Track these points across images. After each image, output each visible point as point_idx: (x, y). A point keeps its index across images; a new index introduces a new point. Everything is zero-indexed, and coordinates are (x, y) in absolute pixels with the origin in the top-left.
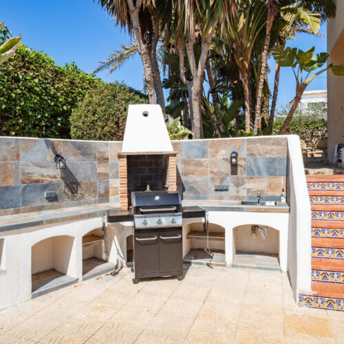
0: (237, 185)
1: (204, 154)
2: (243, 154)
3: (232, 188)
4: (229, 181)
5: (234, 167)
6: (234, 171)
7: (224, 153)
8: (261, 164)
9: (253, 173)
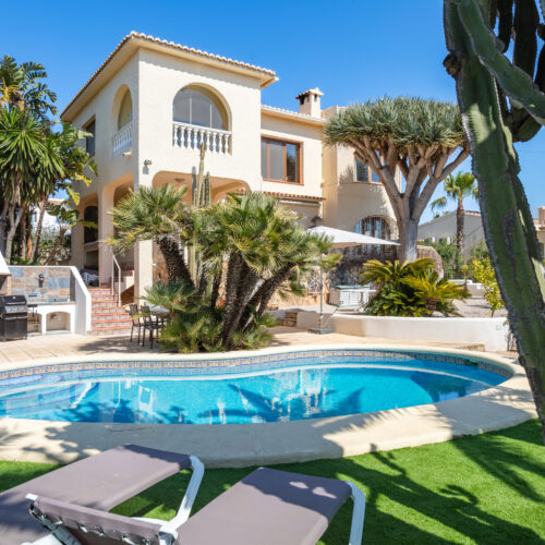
0: (43, 293)
1: (22, 275)
2: (46, 275)
3: (39, 296)
4: (38, 291)
5: (41, 283)
6: (41, 285)
7: (35, 275)
8: (57, 281)
9: (52, 287)
